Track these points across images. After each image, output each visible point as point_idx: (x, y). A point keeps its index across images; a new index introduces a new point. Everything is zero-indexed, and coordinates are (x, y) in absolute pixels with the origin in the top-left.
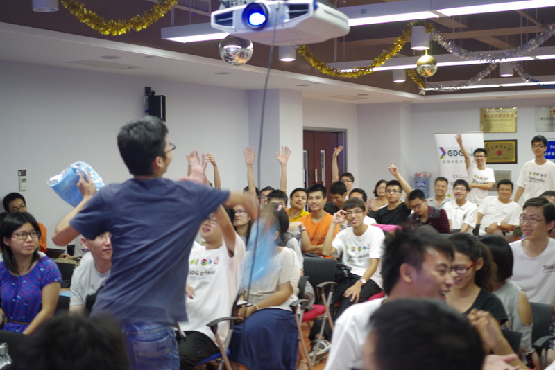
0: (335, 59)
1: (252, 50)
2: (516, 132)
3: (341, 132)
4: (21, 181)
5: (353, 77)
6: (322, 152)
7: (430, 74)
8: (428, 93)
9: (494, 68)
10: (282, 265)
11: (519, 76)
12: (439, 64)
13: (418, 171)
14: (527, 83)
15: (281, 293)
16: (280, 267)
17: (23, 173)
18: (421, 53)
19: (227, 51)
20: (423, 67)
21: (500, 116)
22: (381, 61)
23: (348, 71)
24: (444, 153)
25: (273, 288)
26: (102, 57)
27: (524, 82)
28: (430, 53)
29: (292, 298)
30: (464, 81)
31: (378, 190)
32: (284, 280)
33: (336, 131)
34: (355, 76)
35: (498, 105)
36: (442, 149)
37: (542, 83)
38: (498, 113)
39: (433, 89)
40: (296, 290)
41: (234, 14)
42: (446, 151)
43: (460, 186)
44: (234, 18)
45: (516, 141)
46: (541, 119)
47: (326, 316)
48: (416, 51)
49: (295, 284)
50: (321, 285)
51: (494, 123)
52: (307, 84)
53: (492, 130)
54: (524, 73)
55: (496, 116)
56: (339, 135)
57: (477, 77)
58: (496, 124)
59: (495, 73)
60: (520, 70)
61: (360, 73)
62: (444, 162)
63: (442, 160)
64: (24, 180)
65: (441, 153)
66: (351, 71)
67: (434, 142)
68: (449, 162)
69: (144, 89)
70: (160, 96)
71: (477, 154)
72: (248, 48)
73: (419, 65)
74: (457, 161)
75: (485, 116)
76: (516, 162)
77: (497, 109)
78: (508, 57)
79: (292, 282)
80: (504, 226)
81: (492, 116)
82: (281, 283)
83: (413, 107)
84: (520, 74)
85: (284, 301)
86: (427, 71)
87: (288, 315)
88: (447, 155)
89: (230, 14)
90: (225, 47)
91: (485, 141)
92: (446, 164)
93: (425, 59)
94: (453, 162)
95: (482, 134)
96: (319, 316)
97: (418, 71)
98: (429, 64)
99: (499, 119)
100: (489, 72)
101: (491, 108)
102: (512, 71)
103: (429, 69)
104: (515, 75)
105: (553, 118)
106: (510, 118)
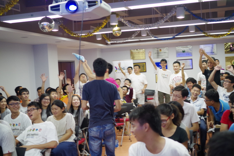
0: (73, 30)
1: (54, 25)
2: (145, 59)
3: (72, 62)
5: (85, 37)
6: (65, 71)
7: (118, 35)
8: (112, 44)
9: (139, 33)
10: (67, 121)
11: (149, 35)
12: (122, 31)
14: (153, 38)
15: (68, 134)
16: (66, 123)
18: (114, 26)
19: (43, 25)
20: (116, 32)
21: (138, 53)
22: (97, 30)
23: (83, 35)
24: (117, 69)
25: (64, 133)
27: (151, 38)
28: (118, 26)
29: (73, 136)
30: (127, 38)
32: (68, 128)
33: (70, 61)
34: (86, 37)
35: (137, 48)
36: (116, 67)
37: (159, 38)
39: (113, 42)
40: (74, 132)
41: (60, 6)
43: (126, 81)
44: (60, 8)
45: (145, 63)
46: (155, 53)
47: (85, 143)
48: (112, 25)
50: (83, 129)
51: (135, 56)
52: (60, 41)
53: (135, 59)
54: (151, 34)
55: (137, 53)
56: (71, 63)
57: (132, 36)
58: (136, 56)
59: (139, 34)
60: (150, 33)
61: (88, 36)
62: (117, 73)
63: (116, 72)
66: (84, 34)
68: (119, 73)
71: (129, 69)
72: (53, 23)
73: (114, 31)
75: (132, 53)
76: (146, 72)
77: (137, 50)
78: (152, 27)
79: (72, 128)
81: (135, 53)
82: (67, 129)
83: (102, 50)
84: (150, 35)
85: (69, 137)
86: (117, 34)
87: (72, 144)
88: (118, 70)
89: (59, 6)
90: (42, 23)
91: (134, 63)
92: (118, 74)
93: (116, 29)
95: (132, 61)
96: (82, 143)
97: (113, 34)
98: (118, 31)
99: (138, 54)
100: (137, 34)
101: (134, 50)
102: (146, 34)
103: (118, 33)
104: (148, 35)
105: (160, 53)
106: (142, 53)
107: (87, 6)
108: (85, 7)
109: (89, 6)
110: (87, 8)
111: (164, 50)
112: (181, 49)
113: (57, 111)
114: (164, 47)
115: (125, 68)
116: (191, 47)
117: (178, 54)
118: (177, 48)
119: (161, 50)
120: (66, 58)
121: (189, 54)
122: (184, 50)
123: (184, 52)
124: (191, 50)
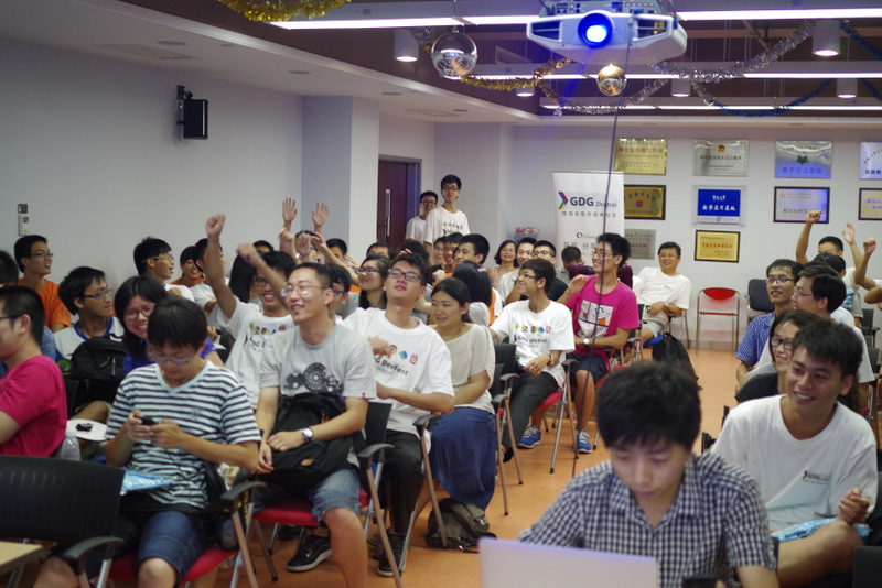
2: (665, 174)
3: (413, 164)
4: (22, 220)
6: (388, 191)
7: (615, 93)
9: (663, 85)
10: (472, 349)
12: (628, 76)
13: (521, 227)
14: (710, 107)
15: (475, 386)
16: (471, 352)
17: (24, 208)
19: (444, 57)
20: (608, 82)
21: (642, 150)
24: (565, 201)
25: (464, 380)
26: (159, 42)
27: (705, 105)
28: (617, 64)
31: (503, 253)
32: (477, 370)
33: (407, 161)
35: (639, 134)
36: (562, 194)
37: (727, 108)
38: (641, 146)
39: (573, 108)
41: (561, 24)
42: (569, 199)
44: (561, 29)
45: (664, 187)
46: (702, 157)
49: (491, 374)
51: (631, 160)
53: (629, 170)
54: (705, 93)
55: (637, 150)
56: (409, 167)
57: (640, 95)
58: (634, 162)
60: (701, 89)
62: (564, 213)
64: (26, 220)
65: (561, 200)
67: (551, 184)
68: (571, 213)
69: (176, 88)
70: (202, 101)
72: (471, 54)
73: (602, 77)
74: (583, 214)
75: (619, 149)
76: (663, 218)
77: (639, 139)
79: (487, 371)
80: (672, 308)
81: (631, 151)
83: (517, 130)
84: (701, 95)
86: (612, 88)
87: (485, 416)
88: (569, 202)
89: (556, 24)
91: (625, 186)
92: (568, 217)
93: (610, 70)
94: (577, 214)
95: (621, 176)
97: (600, 85)
98: (616, 77)
99: (639, 154)
100: (656, 89)
101: (629, 138)
102: (689, 88)
103: (615, 85)
104: (693, 94)
105: (719, 158)
106: (657, 153)
107: (636, 32)
108: (631, 35)
109: (642, 33)
110: (635, 39)
111: (733, 147)
112: (796, 149)
113: (448, 310)
114: (734, 139)
115: (594, 200)
116: (830, 146)
117: (784, 167)
118: (782, 146)
119: (722, 147)
120: (402, 151)
121: (822, 170)
122: (803, 156)
123: (802, 160)
124: (827, 157)
